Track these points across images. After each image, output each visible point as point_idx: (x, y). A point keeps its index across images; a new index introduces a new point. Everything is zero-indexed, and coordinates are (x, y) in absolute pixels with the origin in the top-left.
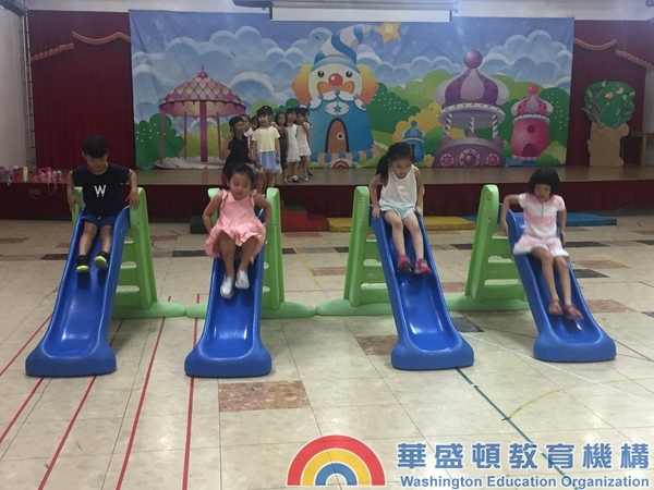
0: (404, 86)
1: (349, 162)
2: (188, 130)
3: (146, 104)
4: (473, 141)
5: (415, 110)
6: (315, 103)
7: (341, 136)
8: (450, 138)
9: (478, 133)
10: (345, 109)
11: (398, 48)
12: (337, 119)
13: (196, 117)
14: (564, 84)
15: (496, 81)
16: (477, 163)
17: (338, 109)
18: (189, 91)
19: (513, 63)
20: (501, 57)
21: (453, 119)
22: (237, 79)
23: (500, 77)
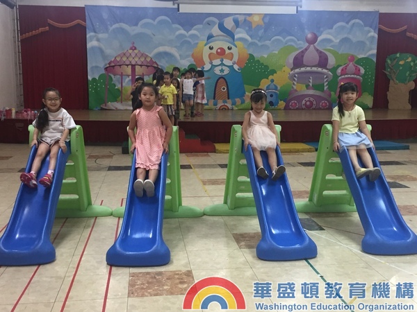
0: (266, 56)
1: (229, 106)
2: (124, 84)
3: (97, 67)
4: (311, 92)
5: (273, 72)
6: (207, 67)
7: (224, 89)
8: (296, 91)
9: (315, 87)
10: (227, 71)
11: (262, 31)
12: (222, 77)
13: (128, 76)
14: (372, 55)
15: (327, 53)
16: (314, 107)
17: (222, 71)
18: (124, 59)
19: (338, 41)
20: (329, 37)
21: (298, 78)
22: (156, 51)
23: (329, 50)
